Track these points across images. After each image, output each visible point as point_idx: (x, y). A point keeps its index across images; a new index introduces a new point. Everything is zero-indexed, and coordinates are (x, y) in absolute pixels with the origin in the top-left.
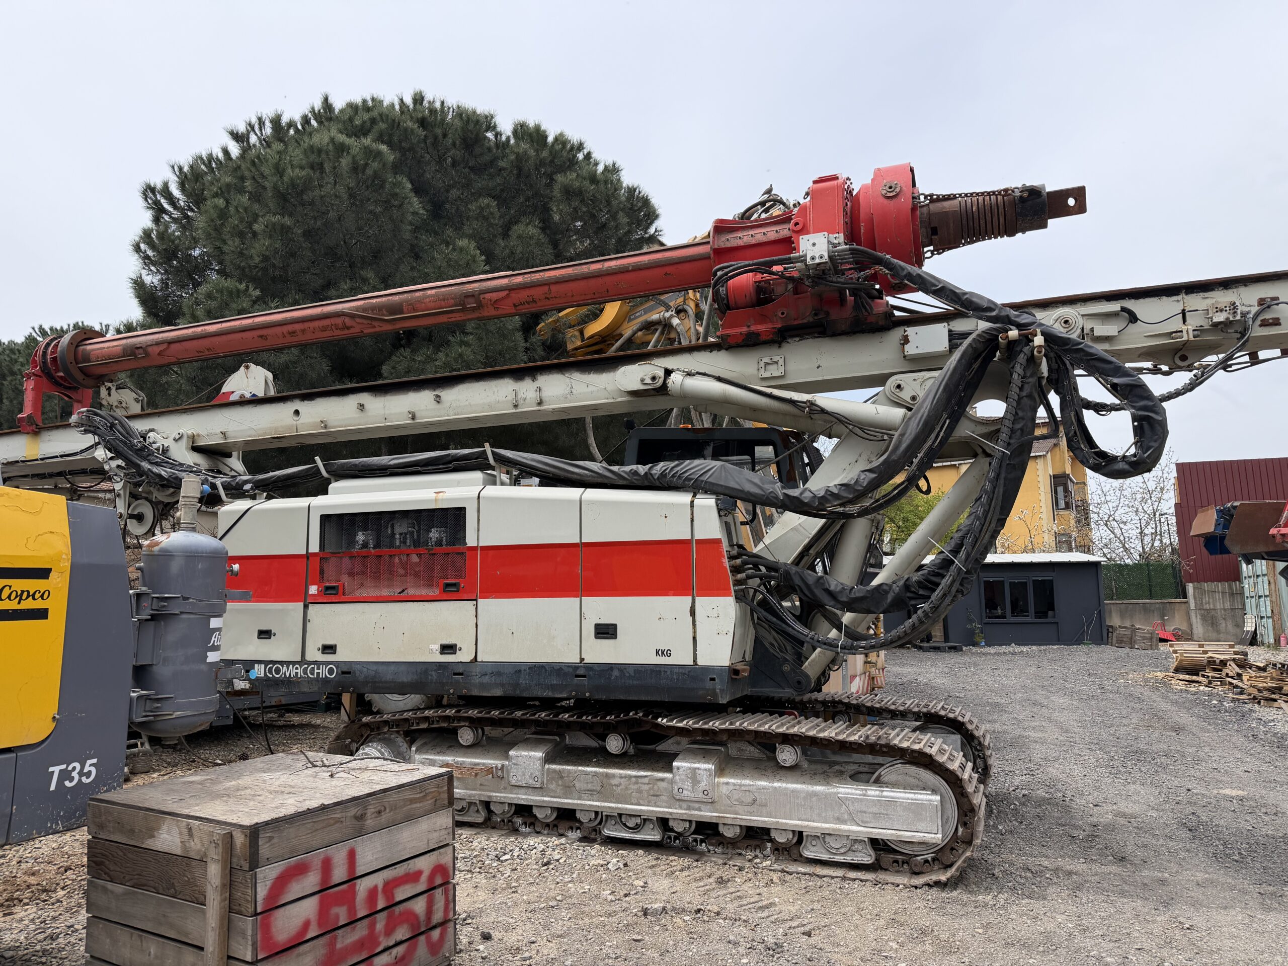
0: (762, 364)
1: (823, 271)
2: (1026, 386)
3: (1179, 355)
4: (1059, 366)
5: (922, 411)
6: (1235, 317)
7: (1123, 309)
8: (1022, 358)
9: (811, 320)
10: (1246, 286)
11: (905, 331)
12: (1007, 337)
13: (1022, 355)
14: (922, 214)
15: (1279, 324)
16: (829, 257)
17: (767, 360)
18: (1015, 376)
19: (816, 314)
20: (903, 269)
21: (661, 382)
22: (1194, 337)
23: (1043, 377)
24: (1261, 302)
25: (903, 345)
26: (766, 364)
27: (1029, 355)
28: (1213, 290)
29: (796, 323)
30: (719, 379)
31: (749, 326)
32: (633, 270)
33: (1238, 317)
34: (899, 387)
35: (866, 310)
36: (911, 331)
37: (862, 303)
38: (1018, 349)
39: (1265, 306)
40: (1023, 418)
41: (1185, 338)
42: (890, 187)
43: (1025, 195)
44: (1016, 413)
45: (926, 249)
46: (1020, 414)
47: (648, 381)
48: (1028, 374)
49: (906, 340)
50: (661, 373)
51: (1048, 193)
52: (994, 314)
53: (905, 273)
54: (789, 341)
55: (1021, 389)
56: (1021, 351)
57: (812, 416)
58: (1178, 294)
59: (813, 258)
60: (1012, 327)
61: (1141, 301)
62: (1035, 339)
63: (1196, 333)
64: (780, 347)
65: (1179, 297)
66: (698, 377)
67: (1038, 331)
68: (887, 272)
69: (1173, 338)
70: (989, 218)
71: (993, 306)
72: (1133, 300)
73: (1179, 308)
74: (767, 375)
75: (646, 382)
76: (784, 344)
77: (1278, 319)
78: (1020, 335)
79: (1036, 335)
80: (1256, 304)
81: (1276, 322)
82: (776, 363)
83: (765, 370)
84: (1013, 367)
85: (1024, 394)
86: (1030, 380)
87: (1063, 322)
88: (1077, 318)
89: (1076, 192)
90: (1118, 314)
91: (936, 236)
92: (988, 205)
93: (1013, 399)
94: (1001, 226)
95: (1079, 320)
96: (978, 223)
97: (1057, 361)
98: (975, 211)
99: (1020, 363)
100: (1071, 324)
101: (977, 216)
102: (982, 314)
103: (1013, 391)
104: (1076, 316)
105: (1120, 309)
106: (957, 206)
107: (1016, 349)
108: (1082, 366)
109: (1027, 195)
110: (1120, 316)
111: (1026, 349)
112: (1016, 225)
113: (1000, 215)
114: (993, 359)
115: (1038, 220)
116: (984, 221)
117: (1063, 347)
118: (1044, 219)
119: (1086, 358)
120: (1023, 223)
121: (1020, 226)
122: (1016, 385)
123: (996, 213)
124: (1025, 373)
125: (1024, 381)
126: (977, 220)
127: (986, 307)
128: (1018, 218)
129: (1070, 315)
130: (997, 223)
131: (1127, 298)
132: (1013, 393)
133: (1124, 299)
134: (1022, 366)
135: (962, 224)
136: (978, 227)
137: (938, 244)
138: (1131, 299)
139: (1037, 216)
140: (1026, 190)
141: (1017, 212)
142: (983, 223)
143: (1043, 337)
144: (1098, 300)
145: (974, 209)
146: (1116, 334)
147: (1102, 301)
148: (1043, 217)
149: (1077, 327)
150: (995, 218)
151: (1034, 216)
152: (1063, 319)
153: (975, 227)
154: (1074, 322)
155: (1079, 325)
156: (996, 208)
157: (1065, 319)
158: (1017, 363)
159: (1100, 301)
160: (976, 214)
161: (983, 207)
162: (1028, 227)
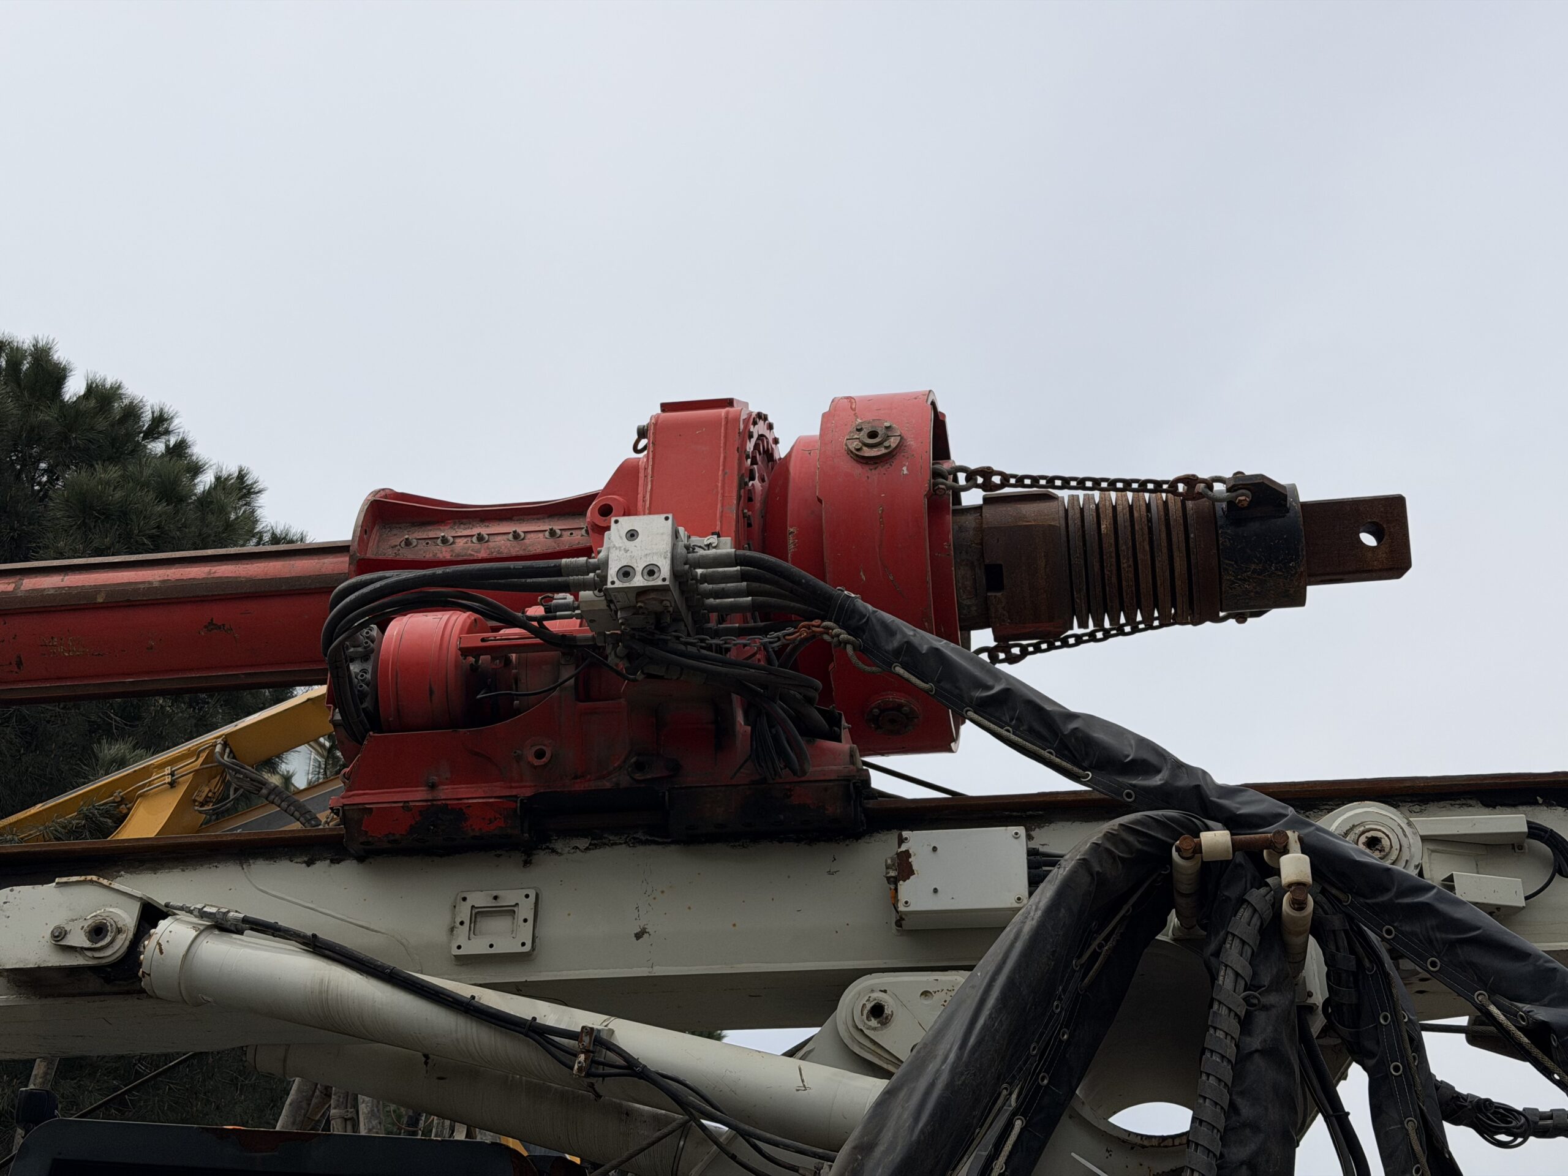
0: (464, 912)
1: (658, 616)
2: (1261, 1018)
4: (1359, 962)
5: (931, 1068)
7: (1536, 831)
8: (1244, 923)
9: (624, 780)
11: (901, 841)
12: (1198, 849)
13: (1244, 914)
14: (961, 529)
16: (675, 574)
17: (480, 899)
18: (1226, 980)
19: (640, 767)
20: (890, 632)
21: (122, 943)
23: (1311, 1009)
25: (894, 881)
26: (478, 914)
27: (1268, 914)
29: (579, 786)
30: (316, 946)
31: (433, 787)
32: (107, 606)
34: (877, 1011)
35: (788, 764)
36: (918, 841)
37: (776, 738)
38: (1232, 893)
40: (1255, 1128)
42: (873, 435)
43: (1244, 498)
44: (1232, 1104)
46: (1247, 1110)
47: (78, 938)
48: (1266, 980)
49: (903, 868)
50: (127, 916)
51: (1305, 505)
52: (1157, 780)
53: (895, 643)
54: (559, 846)
55: (1246, 1023)
56: (1242, 901)
57: (598, 1084)
59: (626, 573)
60: (1210, 823)
62: (1285, 860)
64: (527, 863)
66: (250, 937)
67: (1292, 836)
68: (844, 636)
70: (1143, 557)
71: (1153, 759)
72: (1559, 810)
74: (477, 946)
75: (70, 941)
76: (541, 856)
78: (1236, 846)
79: (1285, 851)
82: (510, 912)
83: (473, 932)
84: (1217, 954)
85: (1255, 1042)
86: (1272, 999)
87: (1364, 844)
88: (1405, 835)
89: (1382, 512)
90: (1513, 845)
91: (999, 594)
92: (1143, 520)
93: (1223, 1057)
94: (1178, 583)
95: (1411, 841)
96: (1114, 568)
97: (1352, 951)
98: (1107, 534)
99: (1241, 939)
100: (1387, 850)
101: (1113, 546)
102: (1120, 779)
103: (1221, 1030)
104: (1402, 828)
105: (1526, 829)
106: (1057, 516)
107: (1226, 893)
108: (1433, 964)
109: (1248, 499)
110: (1522, 849)
111: (1256, 896)
112: (1220, 584)
113: (1176, 554)
114: (1157, 937)
115: (1280, 573)
116: (1131, 562)
117: (1368, 901)
118: (1296, 573)
119: (1444, 936)
120: (1240, 580)
121: (1231, 589)
122: (1230, 1010)
123: (1164, 543)
124: (1255, 974)
125: (1255, 997)
126: (1114, 560)
127: (1132, 761)
128: (1225, 566)
129: (1383, 825)
130: (1168, 573)
131: (1540, 802)
132: (1220, 1034)
133: (1536, 803)
134: (1245, 950)
135: (1070, 565)
136: (1114, 580)
137: (1004, 615)
138: (1552, 805)
139: (1276, 569)
140: (1245, 487)
141: (1221, 547)
142: (1129, 566)
143: (1307, 858)
144: (1458, 802)
145: (1103, 527)
146: (1522, 903)
147: (1471, 806)
148: (1292, 567)
149: (1407, 861)
150: (1162, 559)
151: (1268, 567)
152: (1363, 833)
153: (1106, 576)
154: (1396, 846)
155: (1412, 857)
156: (1163, 528)
157: (1369, 834)
158: (1230, 938)
159: (1463, 804)
160: (1109, 542)
161: (1128, 524)
162: (1252, 594)
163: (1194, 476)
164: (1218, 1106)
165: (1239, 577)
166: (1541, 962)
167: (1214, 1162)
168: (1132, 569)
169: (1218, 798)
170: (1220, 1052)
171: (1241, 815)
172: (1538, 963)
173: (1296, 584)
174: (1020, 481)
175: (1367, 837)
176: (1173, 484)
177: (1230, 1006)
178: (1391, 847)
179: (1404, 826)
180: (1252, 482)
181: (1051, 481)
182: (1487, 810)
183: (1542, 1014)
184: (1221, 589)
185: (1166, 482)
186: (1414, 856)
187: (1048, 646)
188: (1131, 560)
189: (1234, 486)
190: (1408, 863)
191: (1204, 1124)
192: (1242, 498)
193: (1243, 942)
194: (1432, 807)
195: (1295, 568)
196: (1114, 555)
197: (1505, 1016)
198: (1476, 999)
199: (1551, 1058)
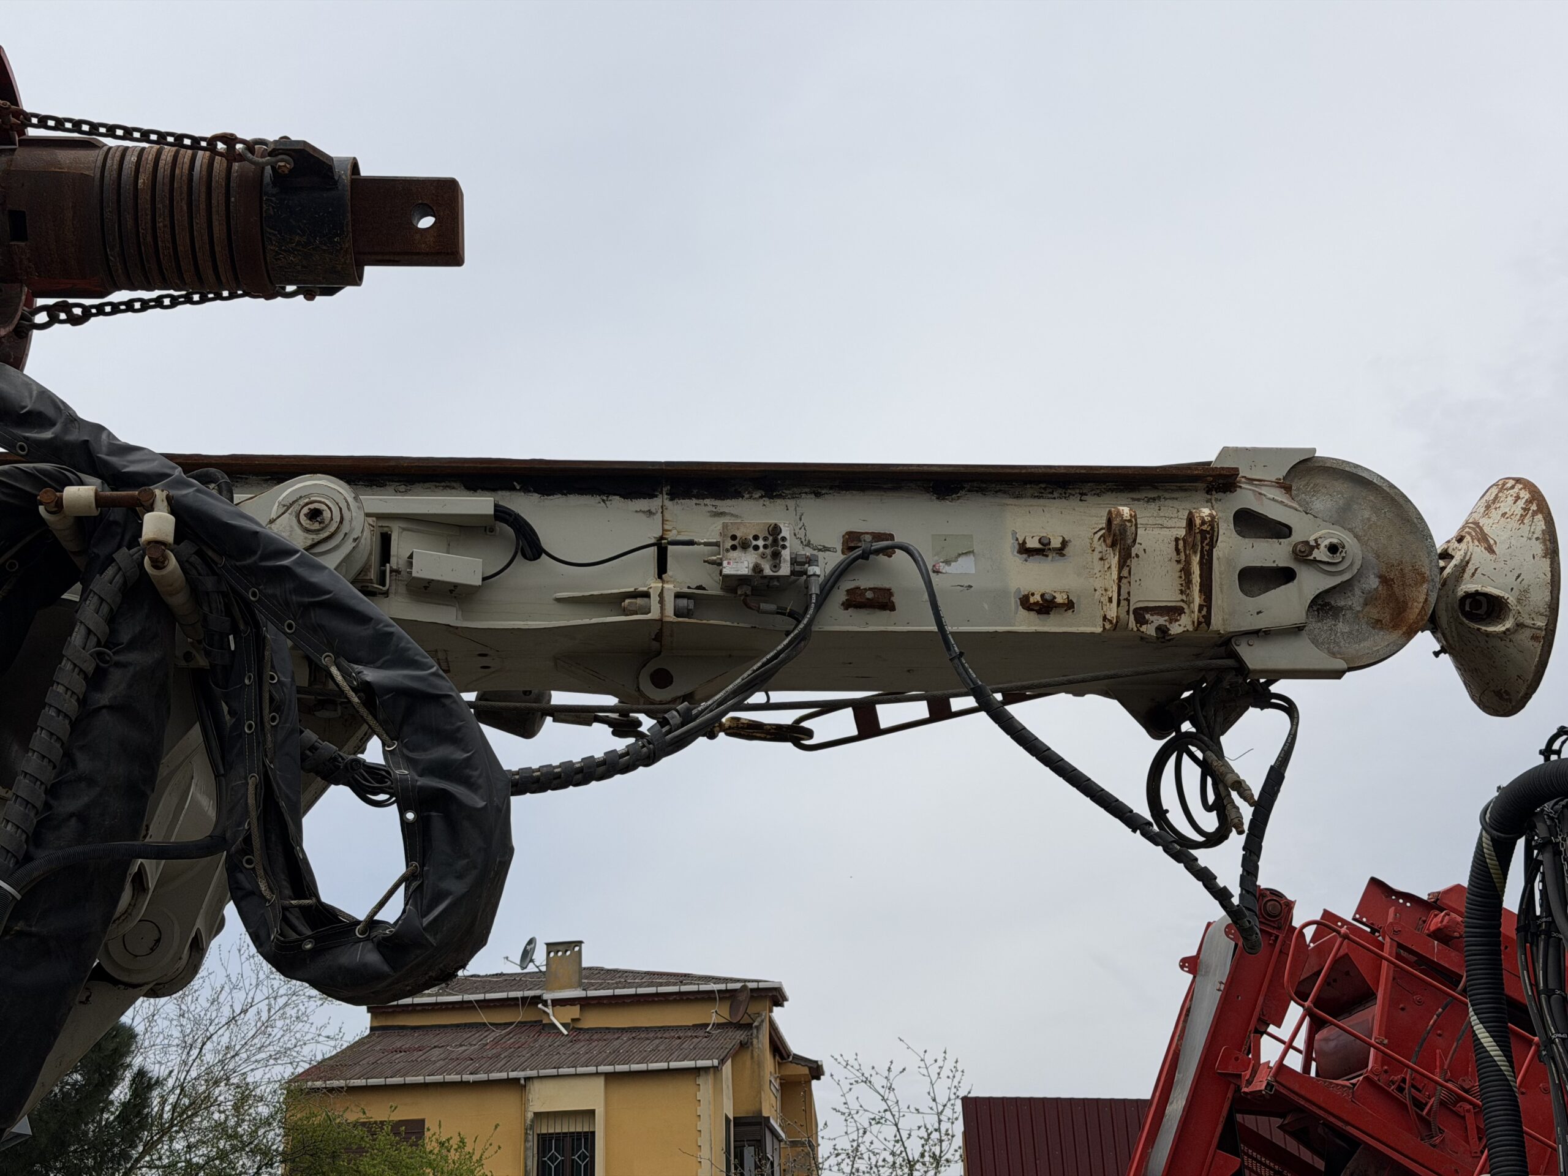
2: (114, 674)
3: (652, 667)
6: (776, 567)
7: (502, 514)
8: (107, 582)
10: (818, 495)
12: (60, 503)
15: (892, 608)
18: (75, 636)
22: (677, 614)
24: (851, 540)
27: (130, 570)
28: (737, 495)
33: (785, 570)
38: (103, 551)
39: (858, 552)
40: (92, 781)
41: (654, 614)
43: (285, 164)
44: (66, 758)
45: (40, 302)
48: (125, 637)
51: (362, 181)
52: (48, 434)
55: (94, 680)
56: (107, 556)
58: (652, 496)
60: (83, 476)
61: (557, 500)
62: (149, 517)
63: (683, 602)
65: (655, 504)
67: (160, 494)
69: (625, 612)
70: (181, 217)
72: (536, 497)
73: (650, 531)
77: (888, 592)
78: (98, 502)
79: (151, 509)
80: (839, 548)
81: (883, 601)
85: (104, 698)
86: (132, 657)
87: (305, 515)
88: (349, 509)
89: (433, 194)
90: (486, 527)
91: (22, 244)
92: (184, 178)
93: (59, 712)
94: (217, 249)
95: (354, 514)
96: (149, 225)
97: (229, 612)
98: (144, 189)
99: (100, 597)
100: (327, 522)
101: (149, 202)
102: (15, 431)
103: (62, 685)
104: (347, 502)
105: (492, 512)
106: (93, 165)
107: (96, 551)
108: (290, 626)
109: (288, 166)
110: (492, 532)
111: (123, 556)
112: (264, 252)
113: (215, 217)
114: (63, 597)
115: (324, 248)
116: (167, 222)
117: (238, 564)
118: (341, 249)
119: (299, 599)
120: (285, 251)
121: (276, 260)
122: (75, 665)
123: (203, 206)
124: (113, 632)
125: (108, 655)
126: (149, 217)
127: (29, 413)
128: (268, 235)
129: (328, 497)
130: (206, 237)
131: (518, 488)
132: (61, 689)
133: (513, 489)
134: (102, 607)
135: (102, 220)
136: (149, 239)
137: (30, 267)
138: (530, 491)
139: (321, 243)
140: (286, 152)
141: (264, 215)
142: (165, 226)
143: (172, 518)
144: (443, 484)
145: (140, 181)
146: (478, 582)
147: (454, 488)
148: (337, 242)
149: (346, 534)
150: (200, 221)
151: (312, 241)
152: (307, 504)
153: (141, 234)
154: (337, 518)
155: (352, 530)
156: (203, 189)
157: (312, 506)
158: (91, 595)
159: (447, 486)
160: (145, 198)
161: (167, 180)
162: (299, 268)
163: (232, 135)
164: (45, 760)
165: (283, 248)
166: (381, 625)
167: (32, 814)
168: (168, 230)
169: (108, 455)
170: (57, 706)
171: (124, 472)
172: (378, 627)
173: (343, 260)
174: (60, 124)
175: (309, 509)
176: (212, 141)
177: (75, 662)
178: (332, 519)
179: (350, 500)
180: (293, 148)
181: (94, 127)
182: (468, 493)
183: (370, 675)
184: (265, 259)
185: (204, 139)
186: (354, 529)
187: (112, 309)
188: (168, 219)
189: (274, 150)
190: (347, 536)
191: (28, 776)
192: (282, 164)
193: (102, 600)
194: (418, 487)
195: (339, 243)
196: (149, 212)
197: (343, 677)
198: (323, 660)
199: (375, 717)
